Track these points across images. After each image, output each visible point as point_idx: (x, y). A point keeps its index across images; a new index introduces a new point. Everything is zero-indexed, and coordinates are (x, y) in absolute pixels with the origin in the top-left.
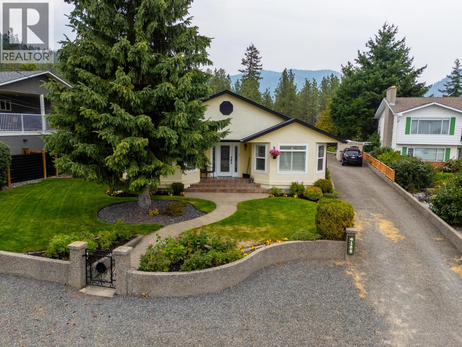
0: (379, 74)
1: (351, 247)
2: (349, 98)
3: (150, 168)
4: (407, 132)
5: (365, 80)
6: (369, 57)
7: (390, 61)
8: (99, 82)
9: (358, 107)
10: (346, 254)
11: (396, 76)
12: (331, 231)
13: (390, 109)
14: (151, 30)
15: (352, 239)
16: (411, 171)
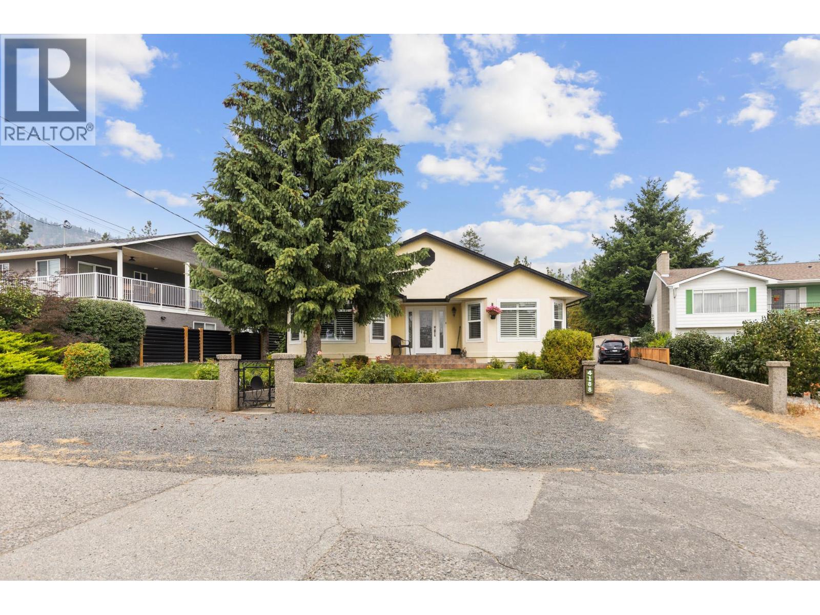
0: (645, 241)
1: (590, 384)
2: (606, 278)
3: (320, 289)
4: (689, 311)
5: (626, 252)
6: (631, 224)
7: (659, 226)
8: (262, 191)
9: (619, 289)
10: (584, 396)
11: (670, 244)
12: (562, 364)
13: (662, 283)
14: (326, 128)
15: (590, 373)
16: (692, 347)
